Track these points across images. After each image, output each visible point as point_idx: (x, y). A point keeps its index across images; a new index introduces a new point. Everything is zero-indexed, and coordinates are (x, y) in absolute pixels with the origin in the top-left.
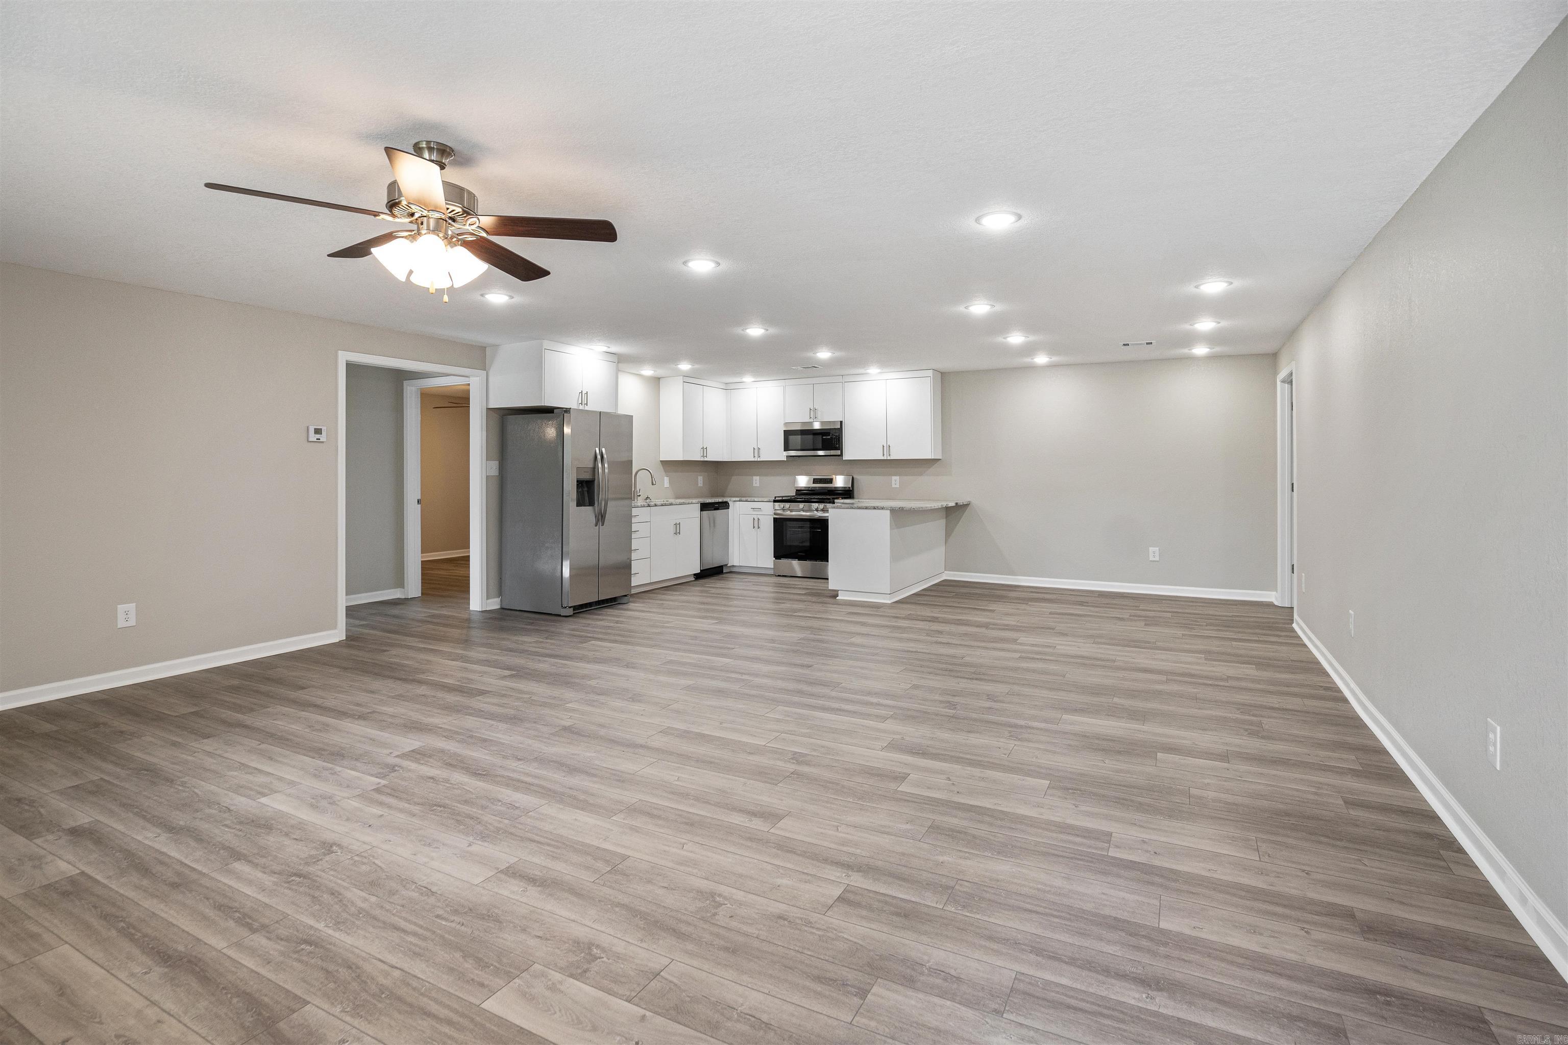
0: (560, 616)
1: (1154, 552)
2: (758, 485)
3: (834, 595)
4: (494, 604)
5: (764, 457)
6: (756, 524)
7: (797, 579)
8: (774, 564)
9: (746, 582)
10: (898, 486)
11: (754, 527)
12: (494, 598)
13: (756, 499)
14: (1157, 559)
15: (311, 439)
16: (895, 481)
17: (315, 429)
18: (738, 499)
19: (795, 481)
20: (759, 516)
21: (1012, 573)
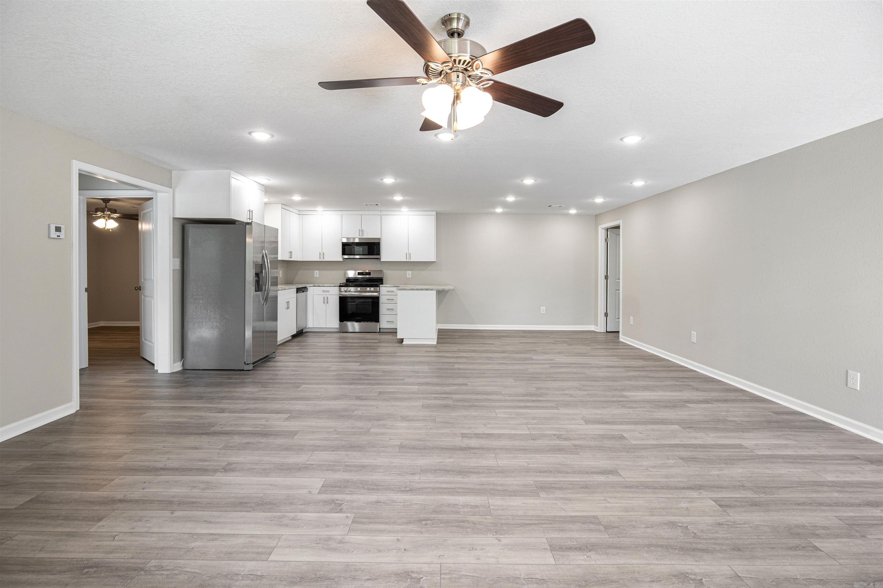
0: (243, 370)
1: (543, 309)
2: (318, 276)
3: (401, 341)
4: (178, 367)
5: (327, 259)
6: (326, 301)
7: (356, 334)
8: (340, 325)
9: (326, 337)
10: (410, 277)
11: (324, 303)
12: (177, 362)
13: (325, 285)
14: (544, 312)
15: (52, 236)
16: (409, 274)
17: (56, 227)
18: (312, 285)
19: (345, 274)
20: (327, 296)
21: (474, 323)
